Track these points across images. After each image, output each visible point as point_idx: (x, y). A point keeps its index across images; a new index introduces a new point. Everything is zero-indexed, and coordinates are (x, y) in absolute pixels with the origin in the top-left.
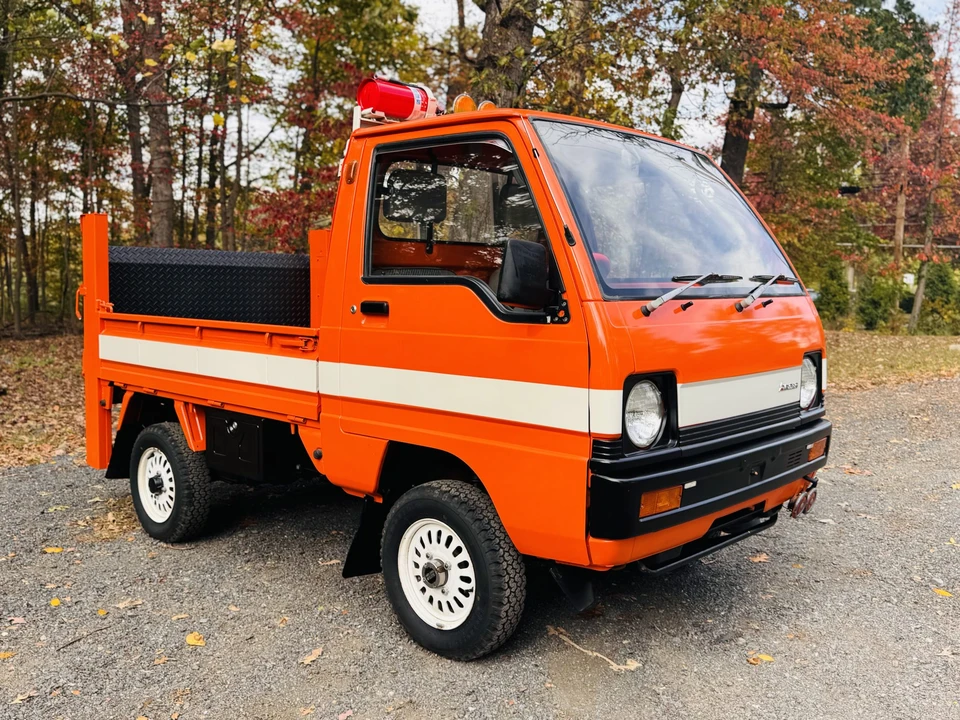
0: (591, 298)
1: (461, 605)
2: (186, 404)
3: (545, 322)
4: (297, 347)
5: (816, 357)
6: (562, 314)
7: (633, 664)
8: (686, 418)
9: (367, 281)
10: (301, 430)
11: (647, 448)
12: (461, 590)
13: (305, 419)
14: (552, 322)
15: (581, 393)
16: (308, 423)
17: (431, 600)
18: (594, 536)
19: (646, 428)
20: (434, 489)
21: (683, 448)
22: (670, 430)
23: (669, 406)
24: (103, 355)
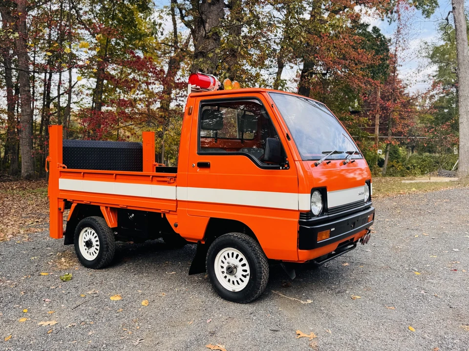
0: (297, 159)
1: (242, 281)
2: (106, 207)
3: (280, 169)
4: (166, 181)
5: (368, 183)
6: (286, 166)
7: (309, 301)
8: (331, 204)
9: (199, 154)
10: (167, 216)
11: (318, 216)
12: (243, 275)
13: (170, 211)
14: (282, 169)
15: (296, 195)
16: (171, 213)
17: (229, 281)
18: (300, 249)
19: (317, 209)
20: (230, 236)
21: (330, 216)
22: (325, 209)
23: (324, 200)
24: (60, 188)
